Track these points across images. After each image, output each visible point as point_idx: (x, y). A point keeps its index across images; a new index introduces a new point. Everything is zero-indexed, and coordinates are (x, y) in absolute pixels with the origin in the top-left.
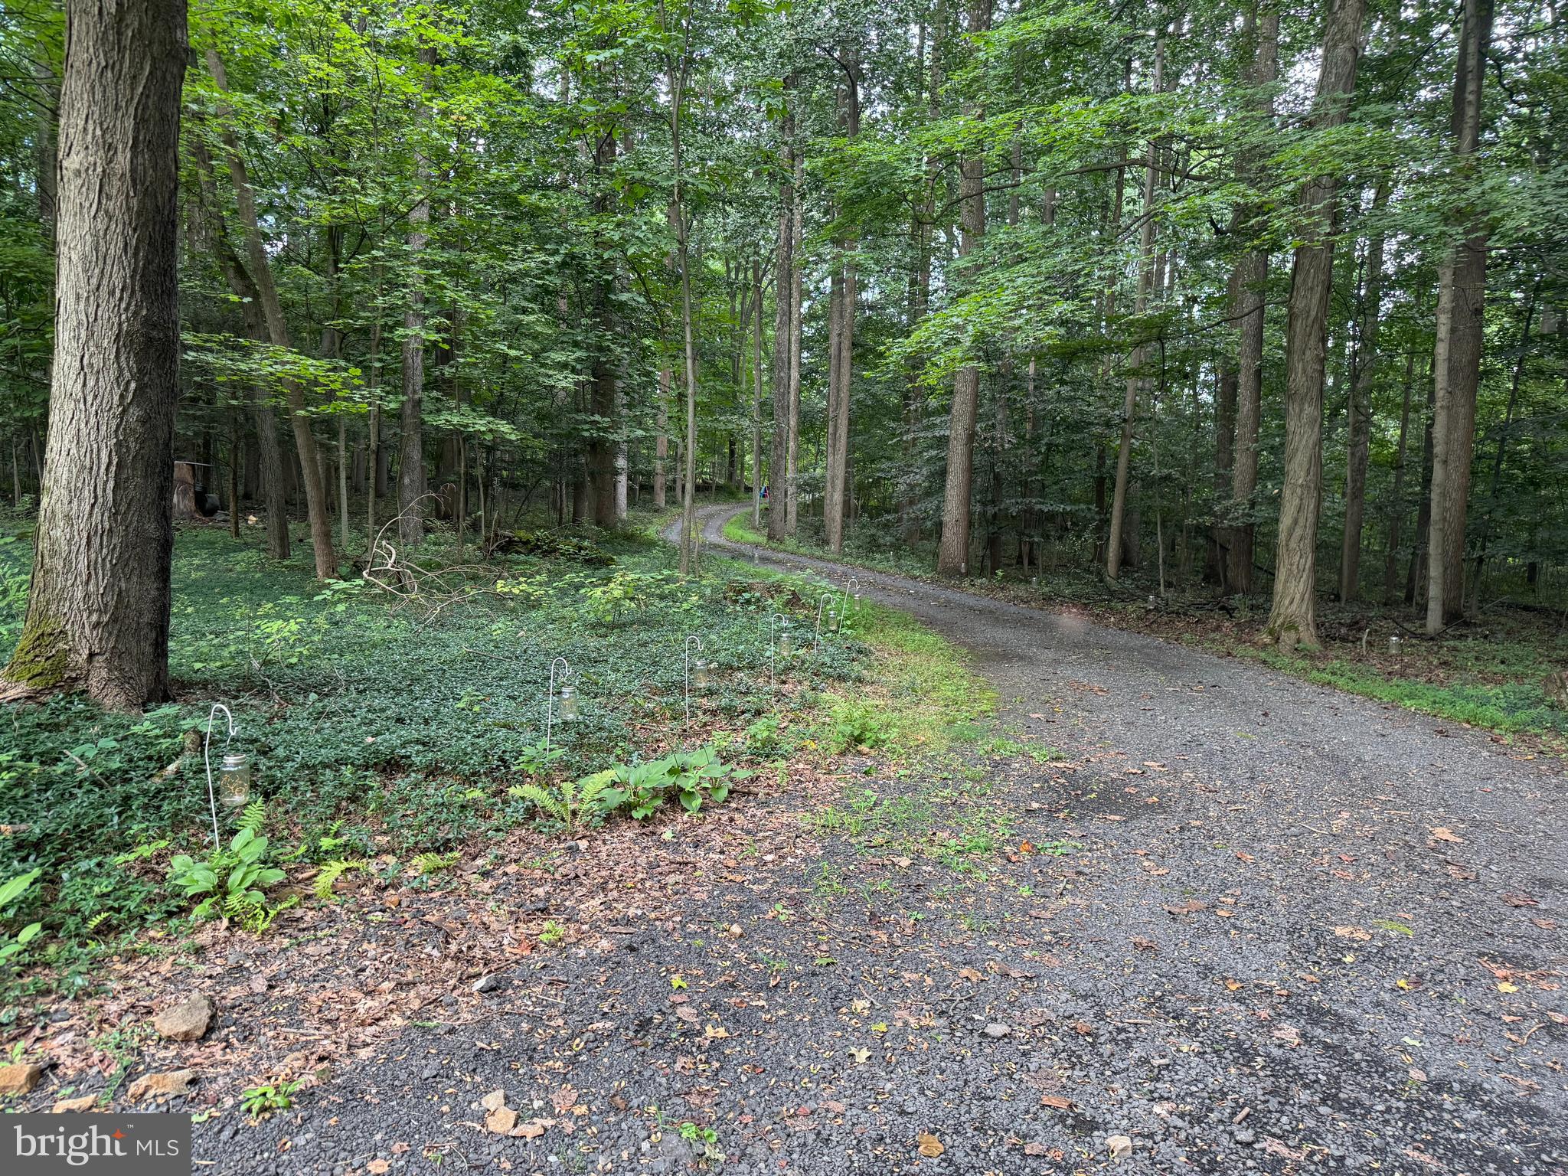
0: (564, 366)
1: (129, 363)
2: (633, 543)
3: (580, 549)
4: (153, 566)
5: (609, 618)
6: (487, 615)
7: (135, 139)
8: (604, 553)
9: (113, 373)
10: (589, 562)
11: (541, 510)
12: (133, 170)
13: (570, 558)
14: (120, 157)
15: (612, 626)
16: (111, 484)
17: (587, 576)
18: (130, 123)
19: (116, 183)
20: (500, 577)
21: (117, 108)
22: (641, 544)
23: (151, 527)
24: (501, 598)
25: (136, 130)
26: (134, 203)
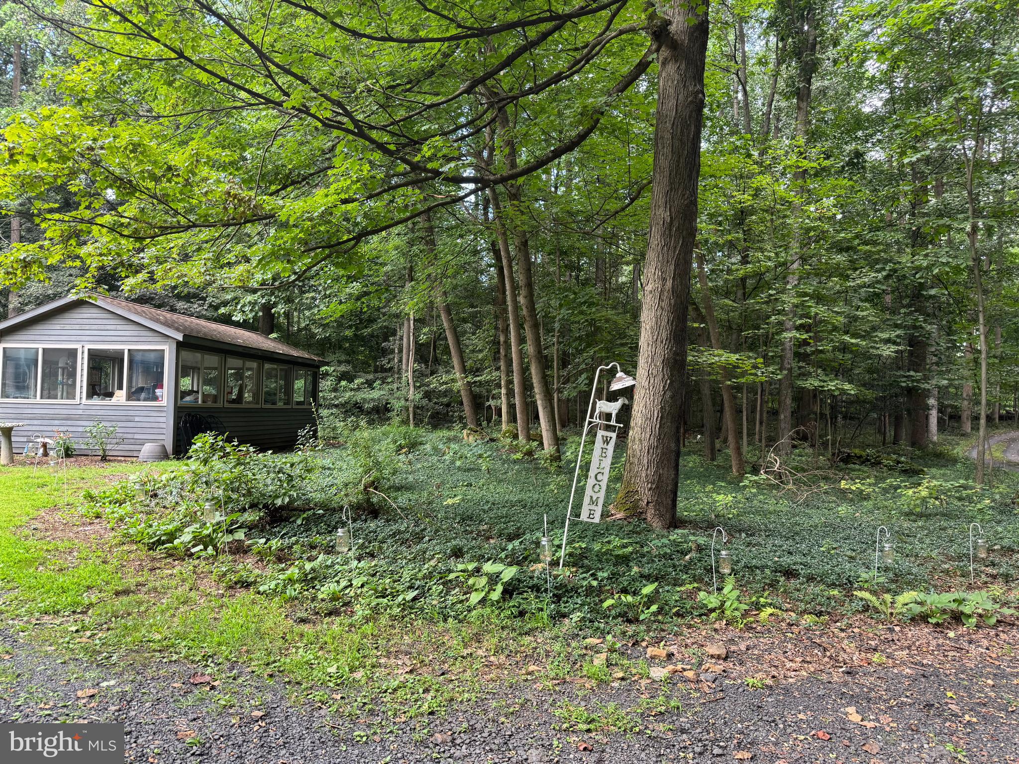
0: (888, 341)
1: (667, 372)
2: (942, 459)
3: (898, 462)
4: (673, 464)
5: (918, 510)
6: (835, 502)
7: (674, 274)
8: (916, 466)
9: (661, 376)
10: (905, 472)
11: (870, 435)
12: (673, 287)
13: (891, 468)
14: (668, 282)
15: (920, 515)
16: (658, 426)
17: (902, 481)
18: (672, 267)
19: (666, 294)
20: (842, 479)
21: (668, 262)
22: (948, 460)
23: (673, 445)
24: (844, 492)
25: (675, 270)
26: (673, 301)
